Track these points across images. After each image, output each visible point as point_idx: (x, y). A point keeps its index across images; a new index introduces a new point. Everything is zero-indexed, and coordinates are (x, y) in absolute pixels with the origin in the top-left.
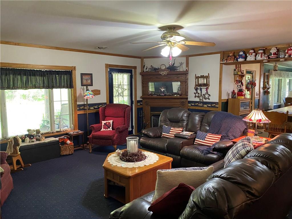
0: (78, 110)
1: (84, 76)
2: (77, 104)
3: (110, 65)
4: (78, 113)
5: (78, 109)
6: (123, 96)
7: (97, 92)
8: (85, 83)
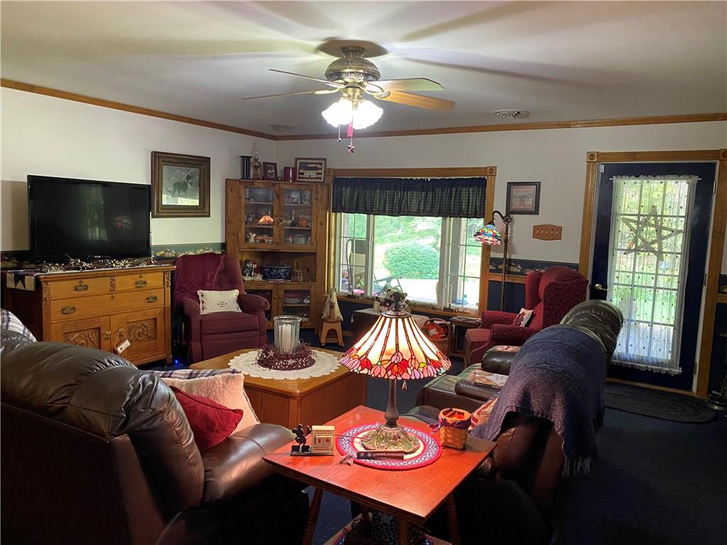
0: (491, 271)
1: (514, 190)
2: (491, 256)
3: (602, 156)
4: (490, 279)
5: (491, 267)
6: (660, 254)
7: (548, 233)
8: (517, 207)
